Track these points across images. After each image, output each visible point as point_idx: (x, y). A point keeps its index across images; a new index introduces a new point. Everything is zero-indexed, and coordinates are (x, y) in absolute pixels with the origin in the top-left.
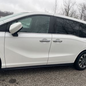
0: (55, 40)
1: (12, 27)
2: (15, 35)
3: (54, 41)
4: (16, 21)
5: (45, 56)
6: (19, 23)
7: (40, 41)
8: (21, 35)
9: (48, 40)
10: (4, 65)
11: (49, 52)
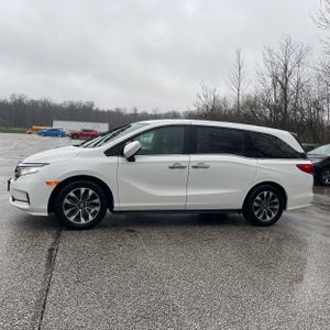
0: (195, 164)
1: (128, 148)
2: (131, 159)
3: (194, 167)
4: (131, 139)
5: (181, 193)
6: (136, 143)
7: (170, 167)
8: (140, 159)
9: (183, 165)
10: (117, 205)
11: (187, 186)
